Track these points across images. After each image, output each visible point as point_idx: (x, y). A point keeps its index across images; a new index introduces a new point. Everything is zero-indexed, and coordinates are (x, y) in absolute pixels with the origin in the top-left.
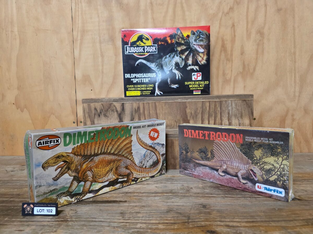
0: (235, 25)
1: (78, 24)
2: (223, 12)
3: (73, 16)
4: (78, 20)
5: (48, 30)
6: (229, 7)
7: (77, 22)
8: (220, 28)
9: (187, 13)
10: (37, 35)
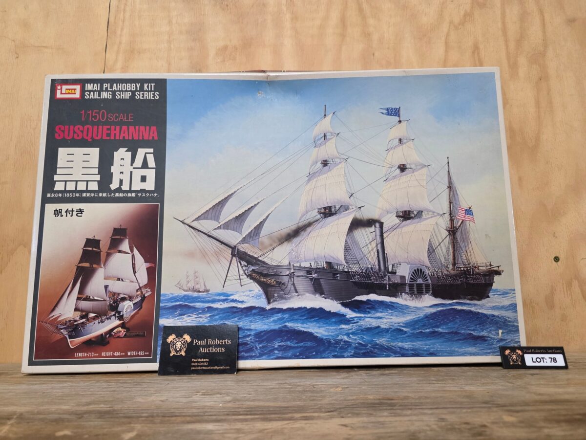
0: (481, 46)
1: (121, 35)
2: (451, 22)
3: (112, 20)
4: (122, 29)
5: (46, 47)
6: (462, 13)
7: (119, 32)
8: (446, 51)
9: (371, 21)
10: (18, 57)
